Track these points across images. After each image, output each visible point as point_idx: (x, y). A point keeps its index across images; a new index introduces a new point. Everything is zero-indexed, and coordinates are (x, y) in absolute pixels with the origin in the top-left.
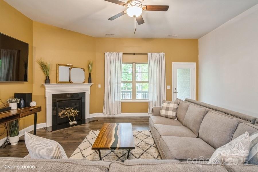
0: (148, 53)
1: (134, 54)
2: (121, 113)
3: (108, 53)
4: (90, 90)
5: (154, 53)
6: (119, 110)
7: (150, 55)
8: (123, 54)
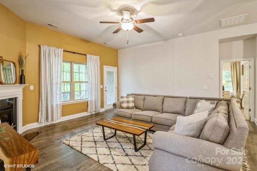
0: (87, 55)
1: (74, 53)
2: (61, 117)
3: (45, 46)
4: (22, 94)
5: (92, 55)
6: (59, 115)
7: (89, 57)
8: (64, 50)
